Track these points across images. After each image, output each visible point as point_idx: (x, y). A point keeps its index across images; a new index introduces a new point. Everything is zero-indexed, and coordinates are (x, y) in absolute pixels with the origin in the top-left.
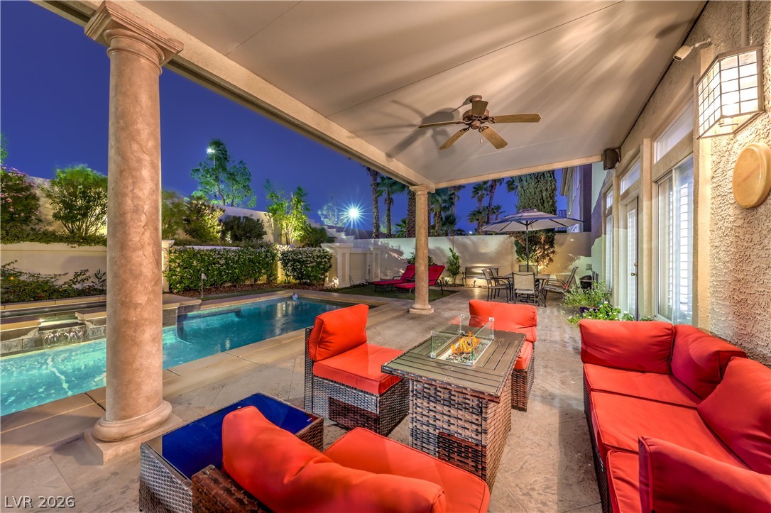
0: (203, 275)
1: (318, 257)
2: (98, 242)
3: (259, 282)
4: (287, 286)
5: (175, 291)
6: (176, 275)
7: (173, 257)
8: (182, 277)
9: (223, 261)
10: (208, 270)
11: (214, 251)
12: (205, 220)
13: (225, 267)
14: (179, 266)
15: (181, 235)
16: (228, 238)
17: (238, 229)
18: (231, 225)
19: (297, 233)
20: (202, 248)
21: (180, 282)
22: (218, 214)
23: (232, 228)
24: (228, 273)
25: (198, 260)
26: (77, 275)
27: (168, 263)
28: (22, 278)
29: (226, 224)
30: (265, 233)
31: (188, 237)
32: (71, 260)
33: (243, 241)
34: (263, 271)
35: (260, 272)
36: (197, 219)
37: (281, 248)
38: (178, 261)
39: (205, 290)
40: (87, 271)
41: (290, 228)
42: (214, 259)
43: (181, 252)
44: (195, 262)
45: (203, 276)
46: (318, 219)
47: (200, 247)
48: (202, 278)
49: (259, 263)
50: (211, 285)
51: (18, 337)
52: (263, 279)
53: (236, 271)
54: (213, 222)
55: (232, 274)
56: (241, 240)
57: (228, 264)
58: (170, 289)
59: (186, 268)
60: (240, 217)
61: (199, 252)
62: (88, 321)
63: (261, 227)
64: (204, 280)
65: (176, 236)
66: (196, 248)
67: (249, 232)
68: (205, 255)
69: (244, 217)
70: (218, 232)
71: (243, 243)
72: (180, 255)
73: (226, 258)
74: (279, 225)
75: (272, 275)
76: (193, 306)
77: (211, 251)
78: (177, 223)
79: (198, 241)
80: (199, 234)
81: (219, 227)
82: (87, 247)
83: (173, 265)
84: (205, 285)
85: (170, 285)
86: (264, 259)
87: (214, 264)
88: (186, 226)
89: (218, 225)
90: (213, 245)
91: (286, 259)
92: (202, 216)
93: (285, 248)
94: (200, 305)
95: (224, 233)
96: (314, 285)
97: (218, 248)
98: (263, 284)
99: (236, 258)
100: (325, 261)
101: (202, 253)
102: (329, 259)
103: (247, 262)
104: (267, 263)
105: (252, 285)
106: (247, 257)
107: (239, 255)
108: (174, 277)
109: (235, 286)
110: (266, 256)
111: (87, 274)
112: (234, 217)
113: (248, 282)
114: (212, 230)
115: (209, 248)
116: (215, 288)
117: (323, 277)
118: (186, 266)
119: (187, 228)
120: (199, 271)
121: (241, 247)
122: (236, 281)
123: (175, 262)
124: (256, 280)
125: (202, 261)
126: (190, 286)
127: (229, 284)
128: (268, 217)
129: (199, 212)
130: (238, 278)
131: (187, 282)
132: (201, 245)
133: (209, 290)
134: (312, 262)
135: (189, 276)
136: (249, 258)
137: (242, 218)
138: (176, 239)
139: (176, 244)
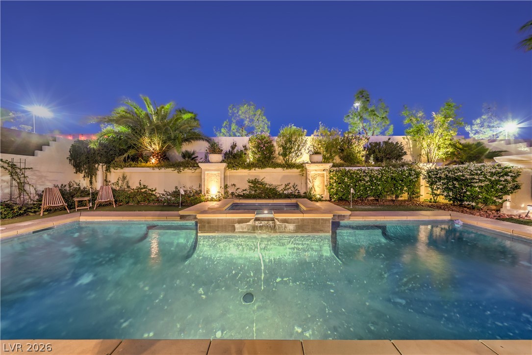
0: (352, 189)
1: (492, 174)
2: (294, 167)
3: (400, 199)
4: (434, 206)
5: (333, 200)
6: (333, 189)
7: (332, 176)
8: (337, 190)
9: (367, 179)
10: (356, 186)
11: (361, 170)
12: (353, 148)
13: (369, 183)
14: (336, 182)
15: (337, 160)
16: (372, 161)
17: (379, 152)
18: (373, 150)
19: (443, 151)
20: (351, 168)
21: (336, 194)
22: (363, 142)
23: (374, 152)
24: (372, 189)
25: (348, 178)
26: (286, 186)
27: (329, 180)
28: (267, 186)
29: (369, 149)
30: (405, 153)
31: (342, 162)
32: (284, 177)
33: (384, 162)
34: (405, 189)
35: (402, 190)
36: (348, 147)
37: (424, 167)
38: (334, 178)
39: (354, 201)
40: (289, 183)
41: (433, 147)
42: (360, 177)
43: (336, 171)
44: (346, 179)
45: (352, 191)
46: (467, 135)
47: (350, 168)
48: (352, 192)
49: (402, 181)
50: (358, 198)
51: (246, 222)
52: (405, 196)
53: (380, 187)
54: (359, 149)
55: (376, 190)
56: (382, 161)
57: (372, 181)
58: (330, 198)
59: (340, 183)
60: (380, 143)
61: (349, 171)
62: (277, 219)
63: (402, 148)
64: (353, 194)
65: (334, 161)
66: (347, 169)
67: (389, 154)
68: (354, 173)
69: (384, 142)
70: (362, 156)
71: (384, 164)
72: (336, 174)
73: (370, 176)
74: (418, 146)
75: (414, 193)
76: (344, 216)
77: (358, 170)
78: (335, 152)
79: (349, 164)
80: (349, 159)
81: (363, 152)
82: (289, 170)
83: (332, 181)
84: (353, 197)
85: (330, 195)
86: (408, 177)
87: (361, 181)
88: (341, 154)
89: (363, 151)
90: (359, 166)
91: (433, 178)
92: (351, 145)
93: (431, 166)
94: (350, 215)
95: (367, 157)
96: (479, 209)
97: (363, 168)
98: (405, 201)
99: (379, 176)
100: (506, 180)
101: (352, 171)
102: (514, 178)
103: (389, 180)
104: (410, 180)
105: (393, 201)
106: (389, 175)
107: (382, 174)
108: (332, 190)
109: (377, 200)
110: (410, 175)
111: (290, 185)
112: (376, 143)
113: (389, 198)
114: (358, 155)
115: (357, 168)
116: (360, 200)
117: (500, 201)
118: (340, 182)
119: (341, 155)
120: (349, 186)
121: (383, 167)
122: (378, 197)
123: (333, 179)
124: (397, 197)
125: (351, 178)
126: (343, 197)
127: (372, 198)
128: (407, 140)
129: (349, 142)
130: (380, 194)
131: (340, 194)
132: (350, 167)
133: (357, 201)
134: (481, 181)
135: (342, 190)
136: (392, 176)
137: (382, 143)
138: (334, 163)
139: (333, 166)
